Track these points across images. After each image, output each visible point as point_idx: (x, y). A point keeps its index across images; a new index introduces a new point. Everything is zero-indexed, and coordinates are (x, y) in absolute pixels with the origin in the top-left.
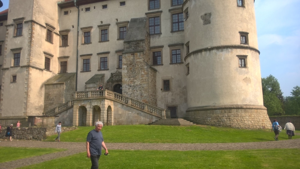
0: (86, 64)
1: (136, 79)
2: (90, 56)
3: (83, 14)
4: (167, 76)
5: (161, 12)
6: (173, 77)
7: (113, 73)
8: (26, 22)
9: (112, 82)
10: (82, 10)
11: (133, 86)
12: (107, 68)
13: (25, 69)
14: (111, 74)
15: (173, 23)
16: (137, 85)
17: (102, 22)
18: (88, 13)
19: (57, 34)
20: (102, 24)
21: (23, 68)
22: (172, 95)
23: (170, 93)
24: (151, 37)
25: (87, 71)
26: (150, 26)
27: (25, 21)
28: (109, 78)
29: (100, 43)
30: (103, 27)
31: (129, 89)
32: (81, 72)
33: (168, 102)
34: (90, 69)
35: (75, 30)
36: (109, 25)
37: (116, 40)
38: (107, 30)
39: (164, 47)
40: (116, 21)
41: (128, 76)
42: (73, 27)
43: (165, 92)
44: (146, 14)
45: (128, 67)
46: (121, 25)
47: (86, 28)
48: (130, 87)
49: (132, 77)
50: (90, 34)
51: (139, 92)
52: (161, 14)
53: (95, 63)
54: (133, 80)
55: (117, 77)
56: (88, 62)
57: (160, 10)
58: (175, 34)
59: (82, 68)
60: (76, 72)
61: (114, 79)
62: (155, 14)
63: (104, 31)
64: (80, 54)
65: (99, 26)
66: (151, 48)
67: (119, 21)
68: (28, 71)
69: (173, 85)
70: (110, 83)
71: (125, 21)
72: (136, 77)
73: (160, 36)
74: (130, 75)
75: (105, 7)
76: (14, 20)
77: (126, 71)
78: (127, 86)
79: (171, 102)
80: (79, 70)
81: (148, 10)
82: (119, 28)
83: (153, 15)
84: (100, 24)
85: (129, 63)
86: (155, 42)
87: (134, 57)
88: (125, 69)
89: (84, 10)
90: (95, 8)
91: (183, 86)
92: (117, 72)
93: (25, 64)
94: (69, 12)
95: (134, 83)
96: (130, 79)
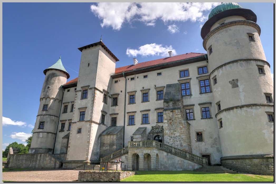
0: (131, 120)
1: (175, 131)
2: (135, 113)
3: (129, 82)
4: (200, 129)
5: (191, 79)
6: (205, 130)
7: (153, 126)
8: (91, 89)
9: (153, 134)
10: (128, 80)
11: (173, 137)
12: (149, 122)
13: (88, 123)
14: (152, 127)
15: (201, 87)
16: (177, 136)
17: (143, 88)
18: (133, 81)
19: (110, 97)
20: (144, 89)
21: (87, 123)
22: (205, 145)
23: (203, 143)
24: (184, 97)
25: (132, 125)
26: (182, 90)
27: (89, 88)
28: (150, 130)
29: (142, 103)
30: (145, 91)
31: (170, 139)
32: (127, 125)
33: (202, 151)
34: (135, 123)
35: (123, 94)
36: (149, 89)
37: (155, 101)
38: (148, 93)
39: (195, 105)
40: (155, 86)
41: (169, 129)
42: (121, 92)
43: (199, 142)
44: (178, 81)
45: (168, 121)
46: (159, 90)
47: (132, 92)
48: (170, 138)
49: (172, 130)
50: (134, 97)
51: (179, 142)
52: (190, 81)
53: (138, 118)
54: (173, 132)
55: (157, 130)
56: (133, 118)
57: (189, 77)
58: (204, 95)
59: (128, 122)
60: (124, 125)
61: (155, 131)
62: (185, 81)
63: (145, 94)
64: (127, 111)
65: (141, 91)
66: (184, 106)
67: (157, 87)
68: (90, 125)
69: (205, 136)
70: (151, 134)
71: (162, 86)
72: (176, 129)
73: (191, 97)
74: (170, 128)
75: (145, 77)
76: (82, 87)
77: (167, 125)
78: (168, 137)
79: (204, 151)
80: (126, 124)
81: (180, 78)
82: (157, 92)
83: (184, 82)
84: (142, 89)
85: (169, 118)
86: (187, 101)
87: (173, 113)
88: (166, 123)
89: (130, 79)
90: (138, 78)
91: (215, 137)
92: (157, 126)
93: (89, 119)
94: (119, 81)
95: (174, 134)
96: (170, 132)
